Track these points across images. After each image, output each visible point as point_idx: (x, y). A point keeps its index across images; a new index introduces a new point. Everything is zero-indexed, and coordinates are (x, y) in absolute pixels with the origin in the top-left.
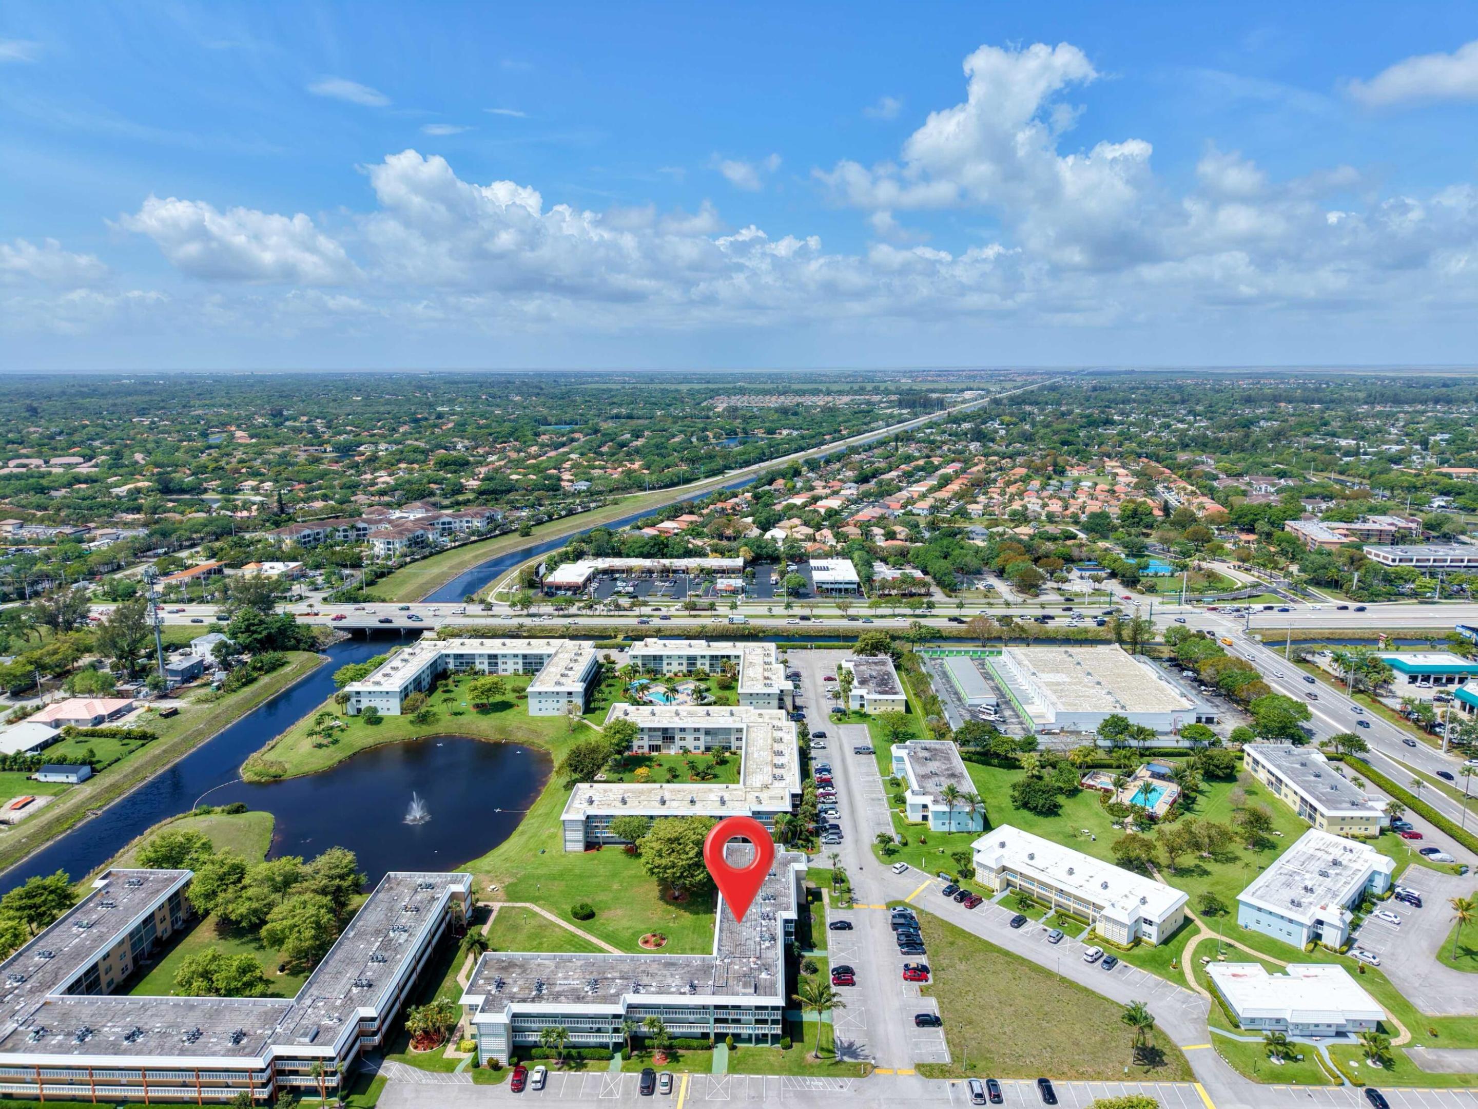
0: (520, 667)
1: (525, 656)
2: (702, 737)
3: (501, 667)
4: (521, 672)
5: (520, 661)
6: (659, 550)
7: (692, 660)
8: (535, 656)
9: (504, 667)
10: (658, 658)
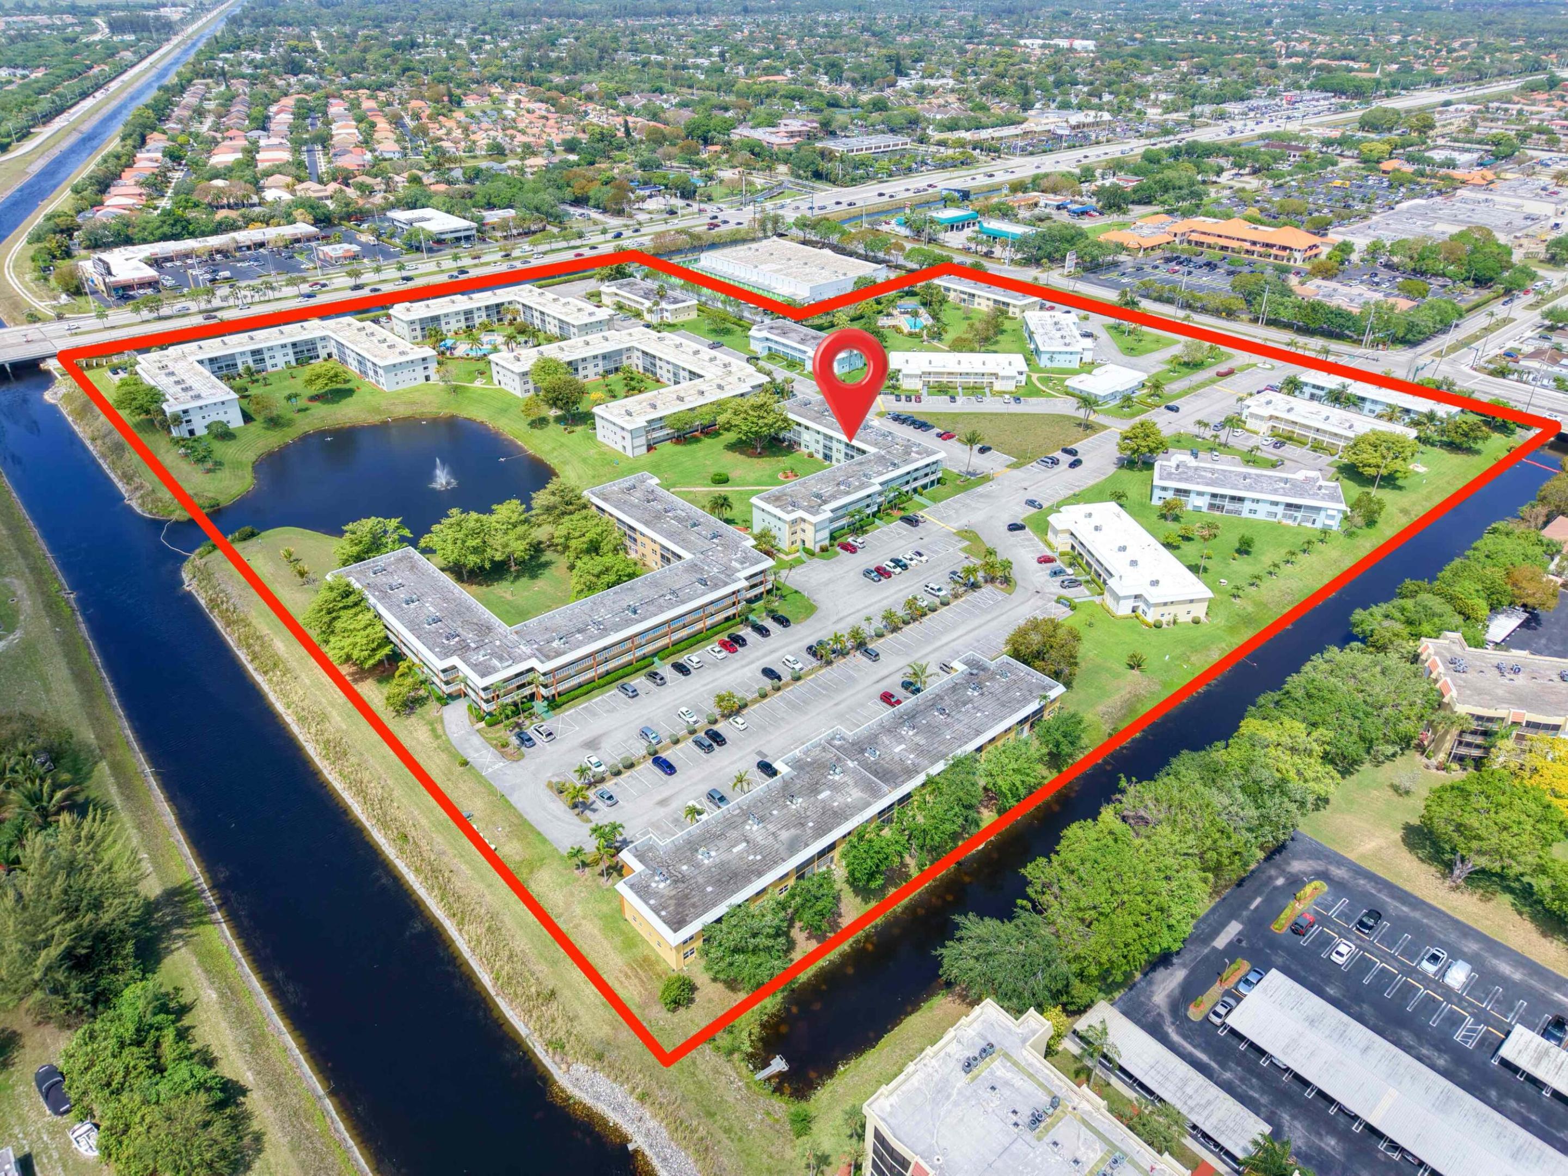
0: (291, 358)
1: (294, 345)
2: (601, 363)
3: (269, 363)
4: (293, 363)
5: (290, 351)
6: (183, 228)
7: (468, 314)
8: (306, 342)
9: (273, 361)
10: (436, 319)
